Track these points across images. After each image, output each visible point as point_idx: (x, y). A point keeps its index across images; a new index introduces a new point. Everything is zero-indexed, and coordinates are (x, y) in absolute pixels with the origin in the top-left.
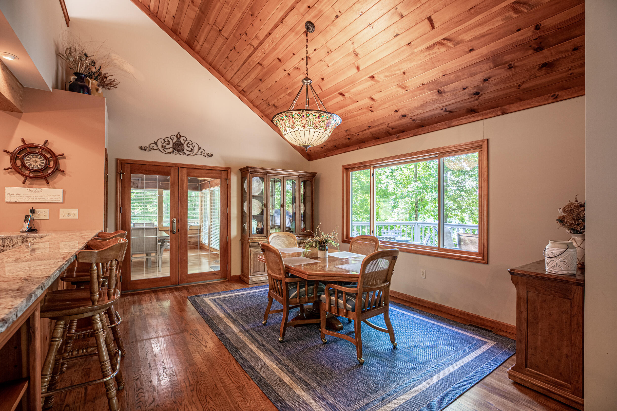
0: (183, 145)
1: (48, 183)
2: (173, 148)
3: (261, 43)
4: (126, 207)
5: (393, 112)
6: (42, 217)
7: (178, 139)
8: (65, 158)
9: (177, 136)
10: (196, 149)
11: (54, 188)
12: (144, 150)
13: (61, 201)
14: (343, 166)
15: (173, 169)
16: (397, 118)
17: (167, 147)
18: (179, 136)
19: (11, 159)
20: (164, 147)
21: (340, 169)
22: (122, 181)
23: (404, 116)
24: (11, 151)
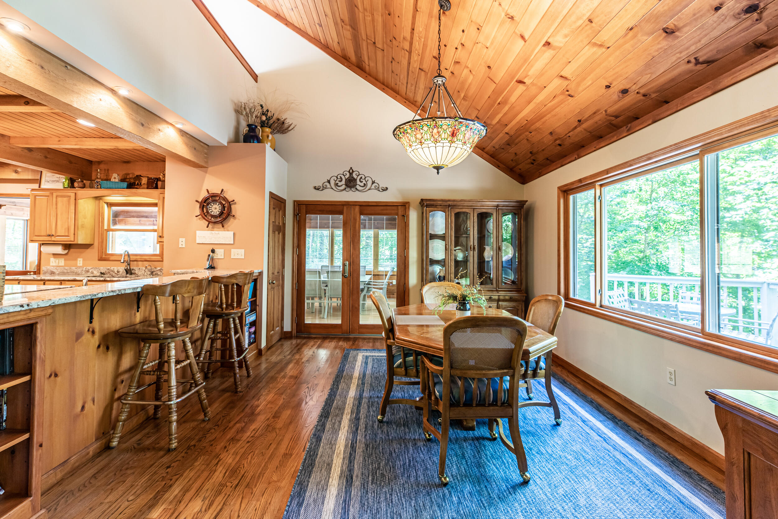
0: (356, 180)
1: (223, 226)
2: (346, 185)
3: (411, 43)
4: (302, 248)
5: (604, 90)
6: (219, 257)
7: (351, 174)
8: (235, 203)
9: (349, 172)
10: (370, 183)
11: (228, 231)
12: (318, 189)
13: (232, 243)
14: (559, 188)
15: (345, 208)
16: (615, 97)
17: (340, 184)
18: (351, 171)
19: (200, 207)
20: (336, 185)
21: (555, 192)
22: (299, 222)
23: (625, 92)
24: (200, 201)
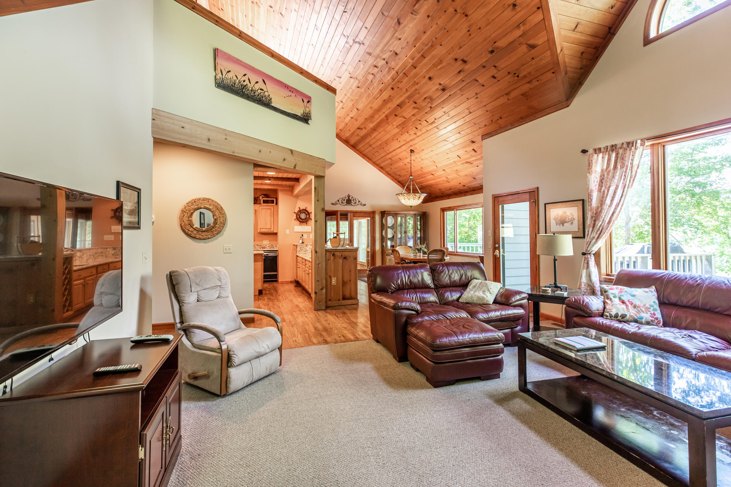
0: (351, 200)
1: (307, 224)
2: (347, 202)
3: (391, 152)
5: (458, 184)
6: (305, 238)
7: (349, 197)
8: (311, 214)
10: (357, 202)
11: (309, 226)
12: (333, 205)
13: (311, 231)
14: (441, 208)
15: (346, 213)
16: (462, 186)
17: (344, 202)
18: (349, 196)
19: (296, 215)
20: (342, 202)
21: (439, 210)
23: (464, 186)
24: (296, 212)
